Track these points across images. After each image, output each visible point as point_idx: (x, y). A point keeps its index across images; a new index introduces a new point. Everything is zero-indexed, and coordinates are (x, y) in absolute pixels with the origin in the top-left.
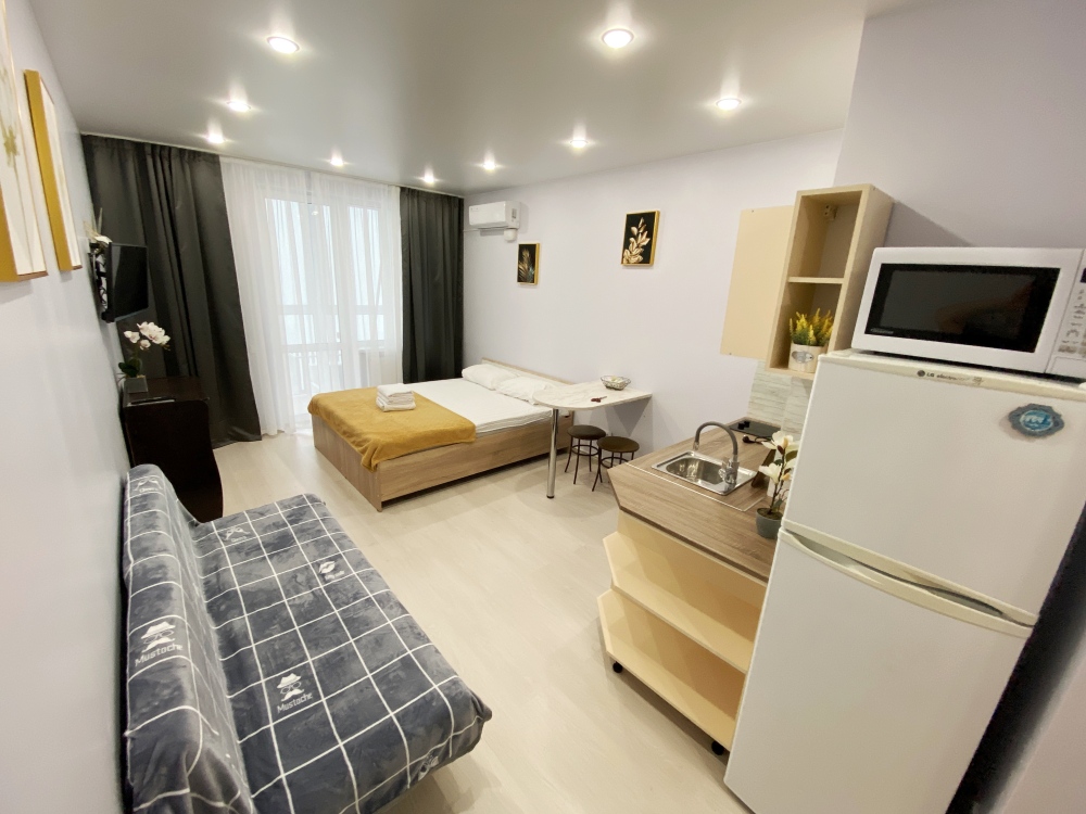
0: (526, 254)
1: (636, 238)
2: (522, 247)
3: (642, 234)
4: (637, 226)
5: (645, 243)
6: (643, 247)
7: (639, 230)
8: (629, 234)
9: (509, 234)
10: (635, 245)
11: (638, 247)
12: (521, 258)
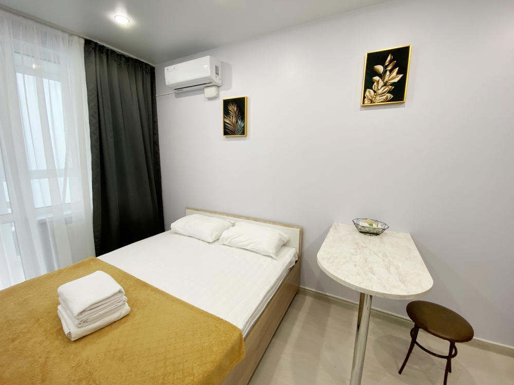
0: (233, 108)
1: (382, 76)
2: (227, 103)
3: (391, 71)
4: (383, 64)
5: (396, 80)
6: (393, 84)
7: (385, 67)
8: (370, 74)
9: (211, 92)
10: (381, 83)
11: (385, 85)
12: (226, 112)
